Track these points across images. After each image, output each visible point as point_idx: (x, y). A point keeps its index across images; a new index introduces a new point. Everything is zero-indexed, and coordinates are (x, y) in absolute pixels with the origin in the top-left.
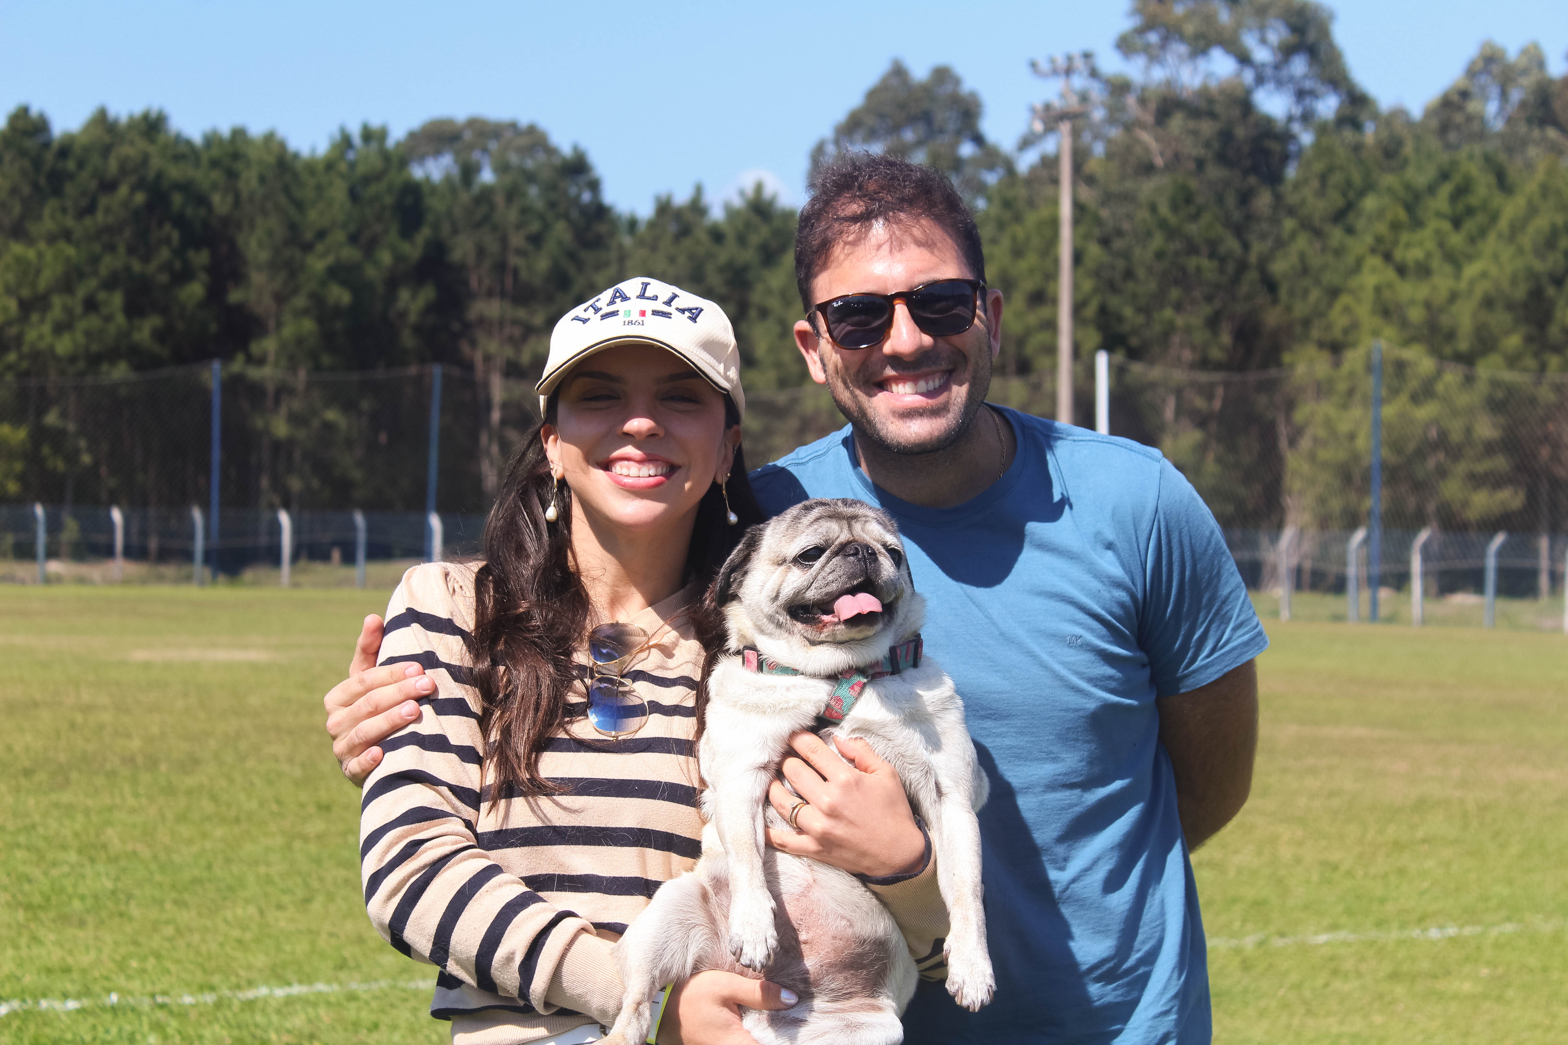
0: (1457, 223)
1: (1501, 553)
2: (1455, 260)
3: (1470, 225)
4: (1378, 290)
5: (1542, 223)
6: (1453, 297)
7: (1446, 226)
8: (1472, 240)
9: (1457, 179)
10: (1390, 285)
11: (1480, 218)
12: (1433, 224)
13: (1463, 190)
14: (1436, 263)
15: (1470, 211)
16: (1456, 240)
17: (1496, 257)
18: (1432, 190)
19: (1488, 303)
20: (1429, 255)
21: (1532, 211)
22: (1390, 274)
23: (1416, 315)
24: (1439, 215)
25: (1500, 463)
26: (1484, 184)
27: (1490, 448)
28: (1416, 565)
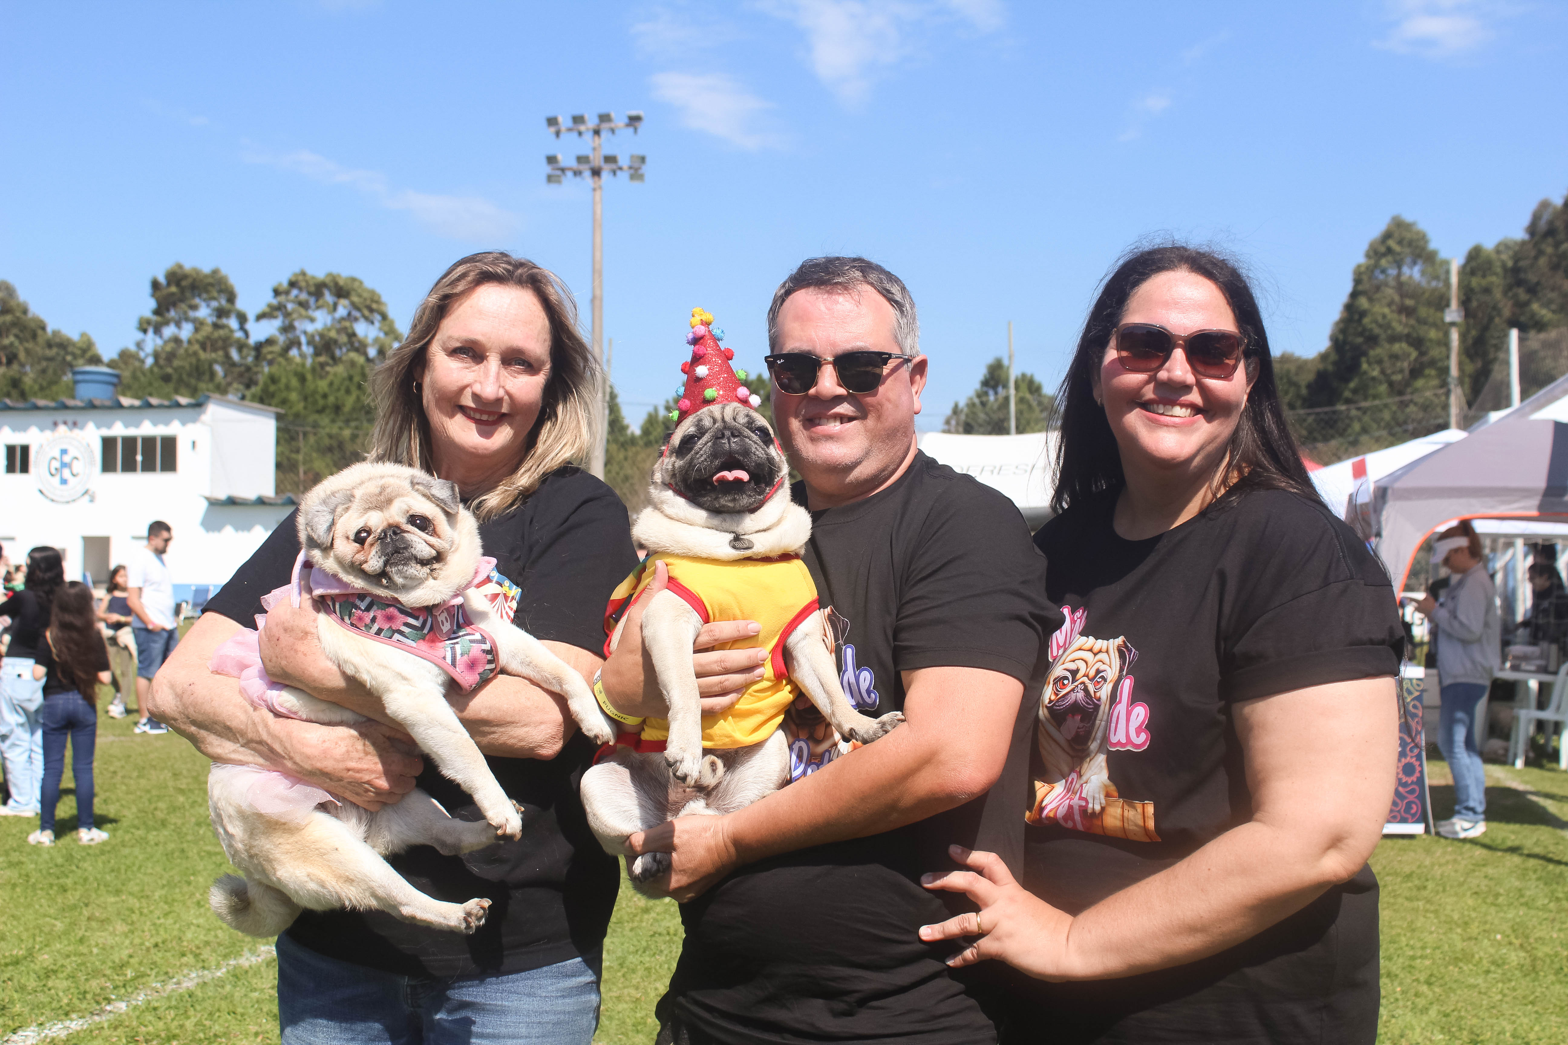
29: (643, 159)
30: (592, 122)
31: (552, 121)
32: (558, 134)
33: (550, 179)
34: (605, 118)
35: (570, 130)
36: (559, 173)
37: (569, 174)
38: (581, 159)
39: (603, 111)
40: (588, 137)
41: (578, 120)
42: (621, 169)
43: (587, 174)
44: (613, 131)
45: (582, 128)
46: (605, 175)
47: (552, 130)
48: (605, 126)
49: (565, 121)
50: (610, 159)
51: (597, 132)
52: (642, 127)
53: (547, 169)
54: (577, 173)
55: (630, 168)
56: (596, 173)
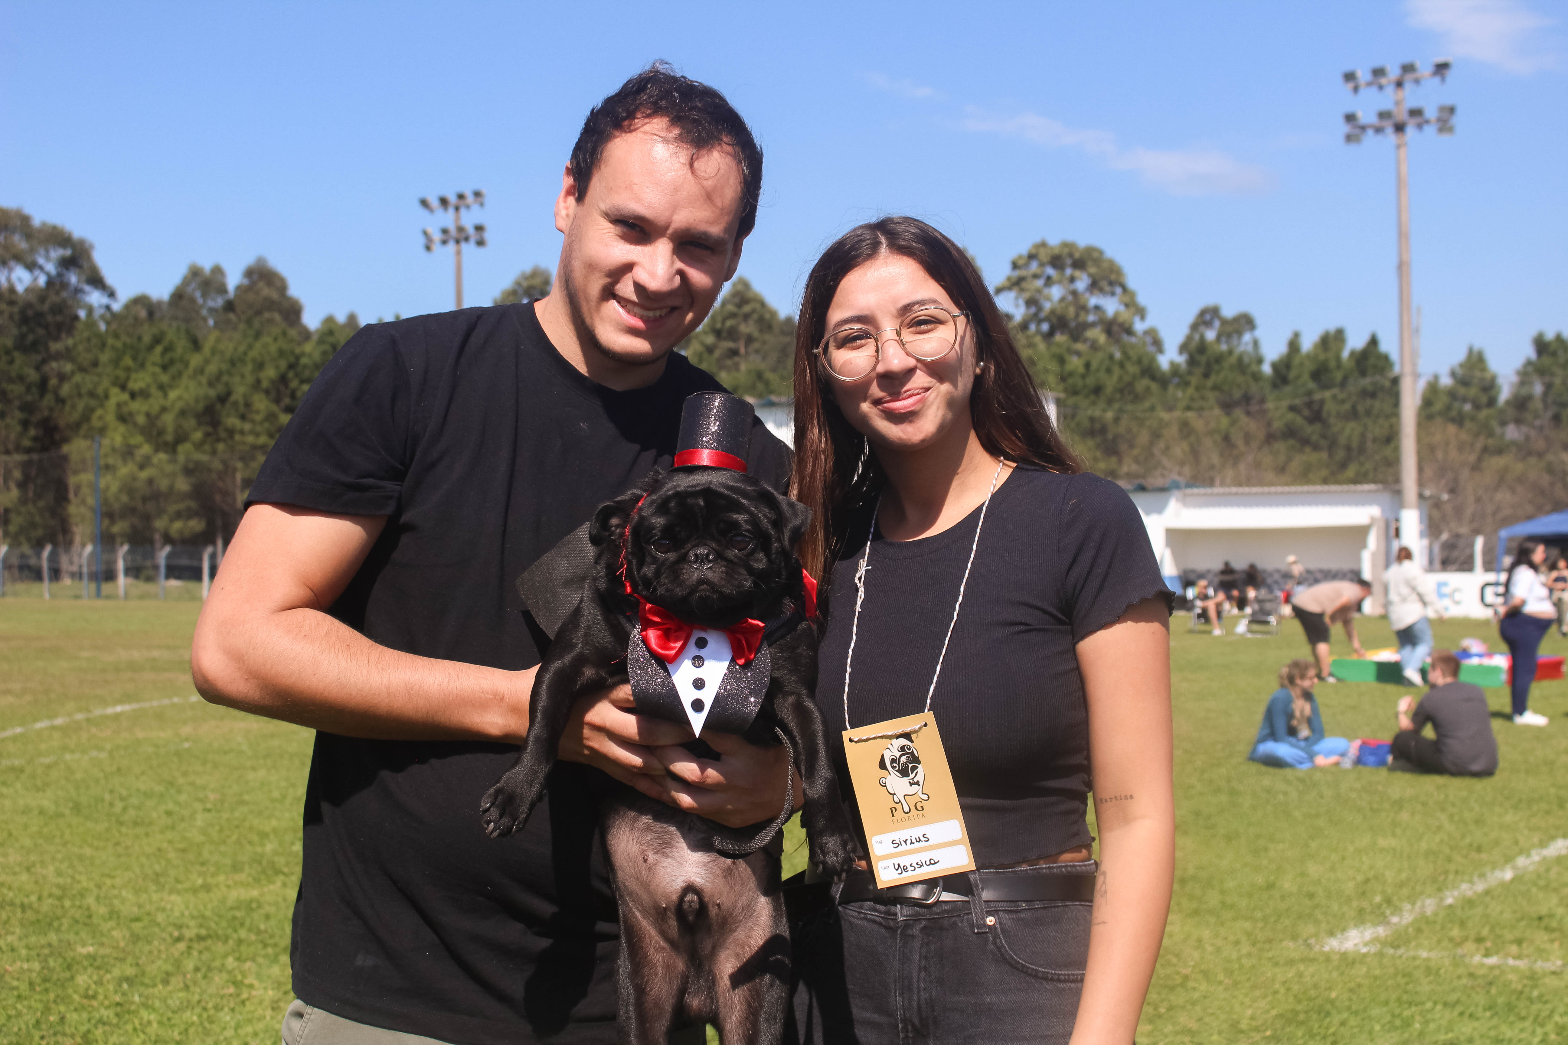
0: (165, 368)
1: (169, 556)
2: (163, 388)
3: (173, 370)
4: (119, 405)
5: (212, 369)
6: (164, 409)
7: (158, 370)
8: (173, 378)
9: (165, 343)
10: (126, 403)
11: (178, 366)
12: (150, 368)
13: (168, 349)
14: (154, 390)
15: (172, 362)
16: (165, 378)
17: (187, 388)
18: (150, 348)
19: (183, 413)
20: (148, 386)
21: (207, 362)
22: (125, 397)
23: (141, 420)
24: (154, 364)
25: (192, 504)
26: (181, 346)
27: (185, 496)
28: (120, 565)
29: (1452, 110)
30: (1394, 73)
31: (1349, 77)
32: (1356, 89)
33: (1349, 138)
34: (1408, 68)
35: (1369, 84)
36: (1357, 131)
37: (1370, 132)
38: (1384, 115)
39: (1407, 60)
40: (1390, 90)
41: (1379, 72)
42: (1427, 122)
43: (1390, 130)
44: (1417, 81)
45: (1383, 81)
46: (1411, 131)
47: (1350, 85)
48: (1409, 77)
49: (1364, 76)
50: (1416, 113)
51: (1399, 84)
52: (1450, 75)
53: (1345, 128)
54: (1379, 130)
55: (1439, 120)
56: (1400, 128)
